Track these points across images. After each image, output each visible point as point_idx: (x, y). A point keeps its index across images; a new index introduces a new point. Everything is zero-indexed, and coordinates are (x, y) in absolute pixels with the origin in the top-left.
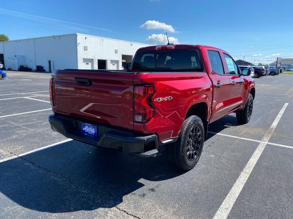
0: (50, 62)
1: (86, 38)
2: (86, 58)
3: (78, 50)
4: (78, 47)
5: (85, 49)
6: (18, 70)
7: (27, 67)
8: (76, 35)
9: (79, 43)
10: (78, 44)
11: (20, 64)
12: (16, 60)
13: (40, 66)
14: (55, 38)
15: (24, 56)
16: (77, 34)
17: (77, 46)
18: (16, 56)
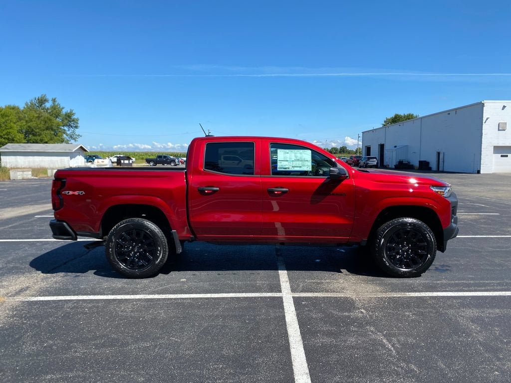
0: (439, 154)
1: (504, 107)
2: (501, 144)
3: (483, 131)
4: (483, 126)
5: (500, 129)
6: (394, 167)
7: (409, 162)
8: (483, 104)
9: (487, 119)
10: (484, 121)
11: (400, 159)
12: (394, 153)
13: (425, 161)
14: (449, 114)
15: (407, 146)
16: (485, 102)
17: (482, 124)
18: (395, 147)
